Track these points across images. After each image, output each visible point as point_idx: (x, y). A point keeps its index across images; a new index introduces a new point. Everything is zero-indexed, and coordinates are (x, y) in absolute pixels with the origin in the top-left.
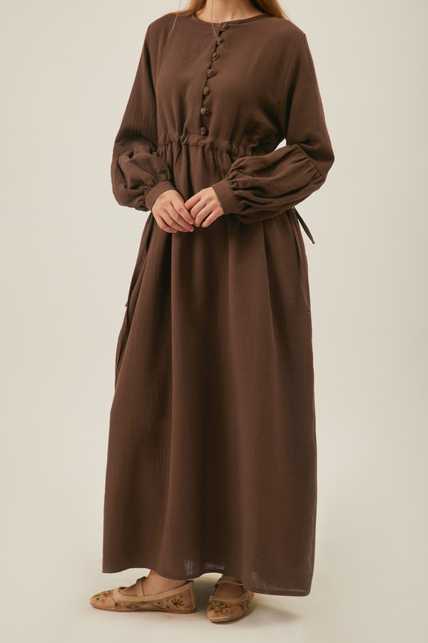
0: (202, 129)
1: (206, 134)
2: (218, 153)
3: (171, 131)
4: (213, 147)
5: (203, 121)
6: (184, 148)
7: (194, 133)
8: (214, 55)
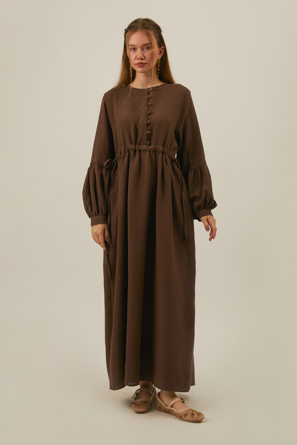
0: (148, 142)
1: (150, 145)
2: (157, 153)
3: (128, 144)
4: (155, 151)
5: (149, 137)
6: (137, 153)
7: (143, 144)
8: (149, 104)
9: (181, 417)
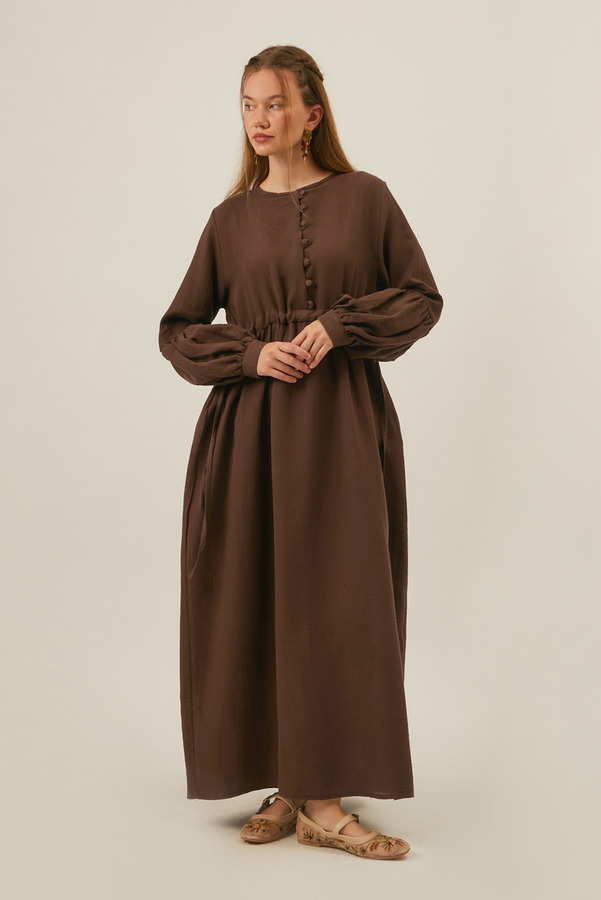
1: (315, 307)
5: (311, 293)
6: (291, 326)
7: (301, 309)
8: (303, 223)
9: (364, 851)
